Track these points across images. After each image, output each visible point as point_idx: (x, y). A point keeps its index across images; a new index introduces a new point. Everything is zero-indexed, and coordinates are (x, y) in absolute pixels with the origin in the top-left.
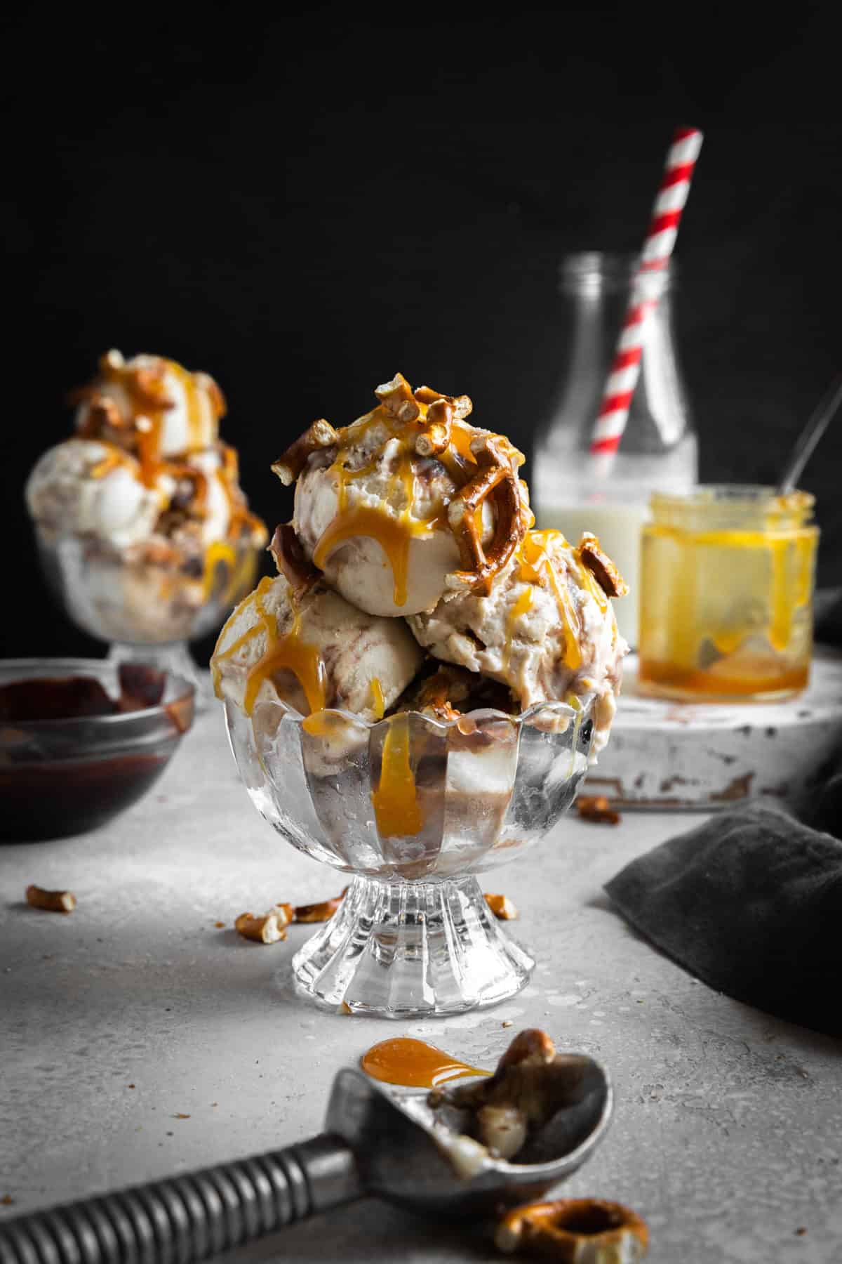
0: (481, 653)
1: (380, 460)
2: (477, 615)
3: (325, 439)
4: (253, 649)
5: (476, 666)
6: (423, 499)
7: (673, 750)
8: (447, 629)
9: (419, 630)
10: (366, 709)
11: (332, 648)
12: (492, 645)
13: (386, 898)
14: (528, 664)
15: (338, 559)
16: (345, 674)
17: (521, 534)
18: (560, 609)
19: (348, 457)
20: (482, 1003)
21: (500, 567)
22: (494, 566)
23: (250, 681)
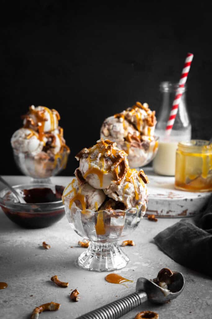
0: (118, 197)
1: (97, 157)
2: (117, 189)
3: (86, 152)
4: (71, 195)
5: (117, 200)
6: (106, 166)
7: (169, 204)
8: (111, 192)
9: (105, 192)
10: (94, 209)
11: (87, 196)
12: (120, 195)
13: (98, 245)
14: (128, 199)
15: (89, 177)
16: (90, 201)
17: (127, 172)
18: (135, 187)
19: (91, 156)
20: (118, 268)
21: (122, 179)
22: (121, 179)
23: (70, 202)
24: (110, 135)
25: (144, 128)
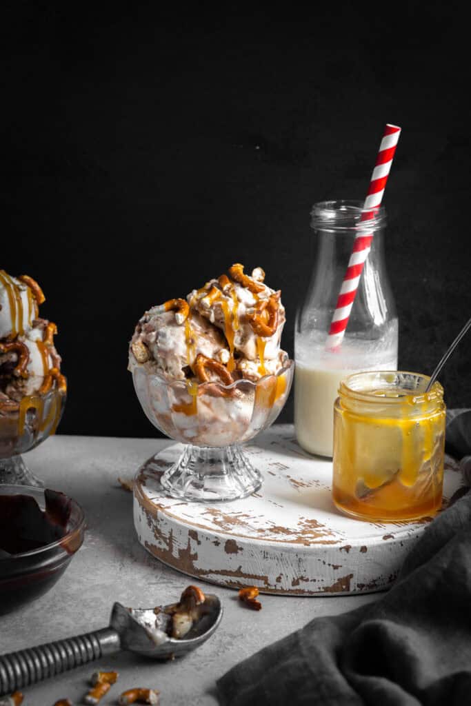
7: (300, 560)
24: (151, 358)
25: (244, 340)
